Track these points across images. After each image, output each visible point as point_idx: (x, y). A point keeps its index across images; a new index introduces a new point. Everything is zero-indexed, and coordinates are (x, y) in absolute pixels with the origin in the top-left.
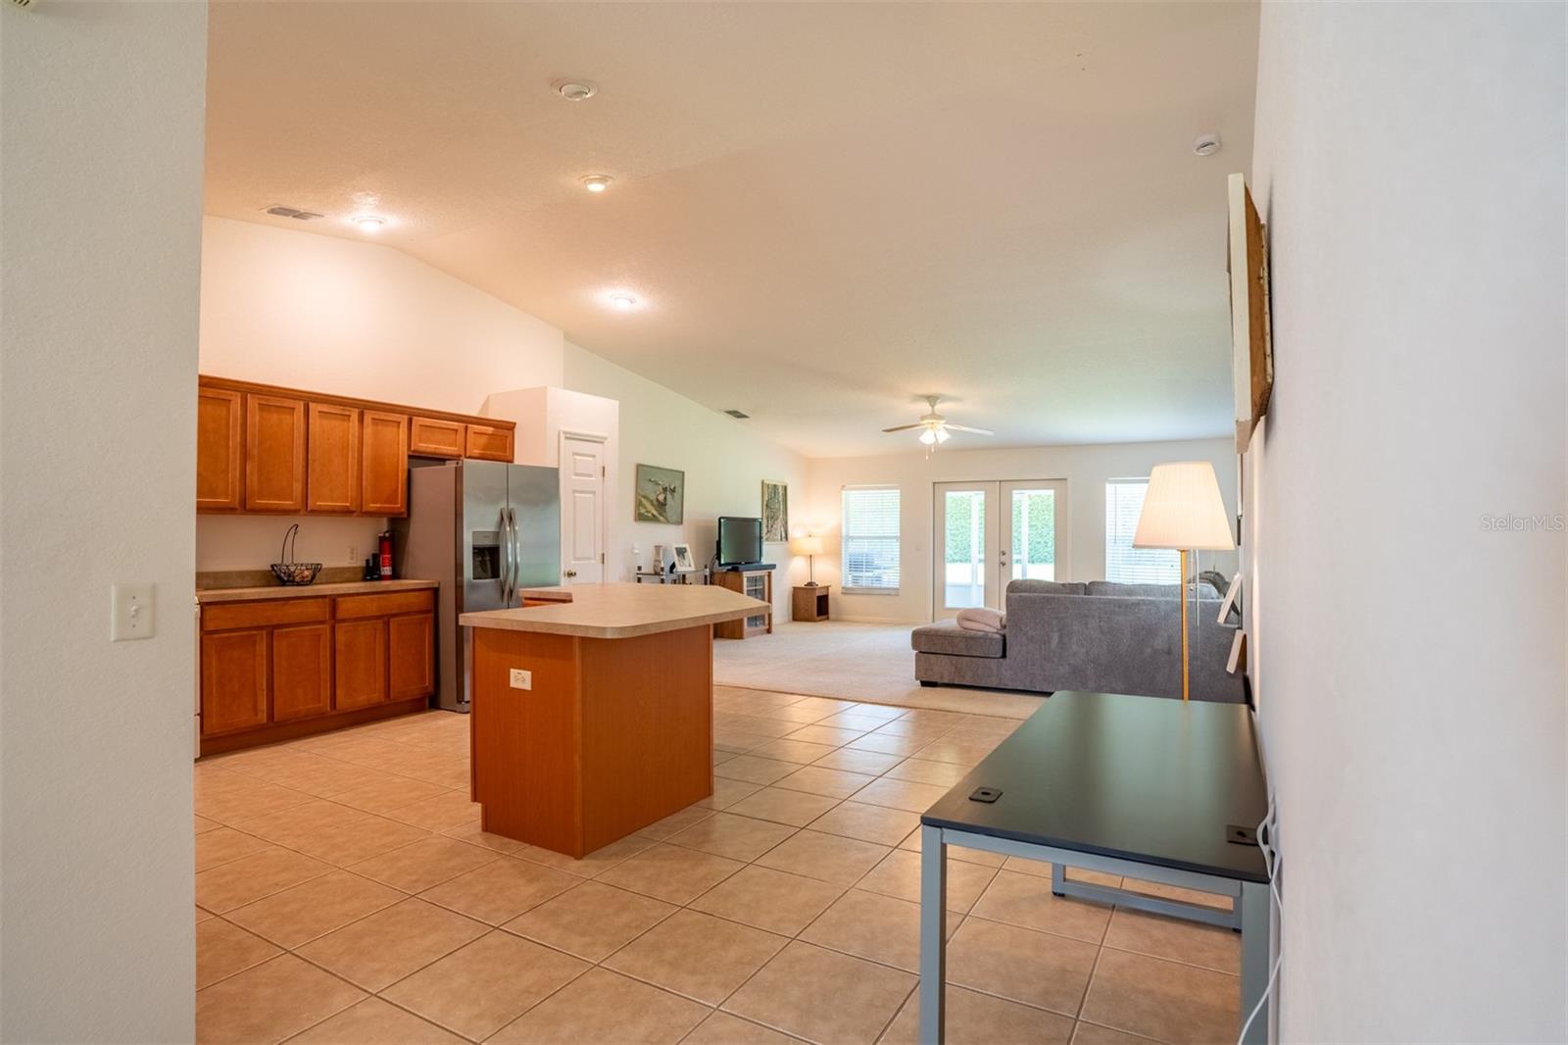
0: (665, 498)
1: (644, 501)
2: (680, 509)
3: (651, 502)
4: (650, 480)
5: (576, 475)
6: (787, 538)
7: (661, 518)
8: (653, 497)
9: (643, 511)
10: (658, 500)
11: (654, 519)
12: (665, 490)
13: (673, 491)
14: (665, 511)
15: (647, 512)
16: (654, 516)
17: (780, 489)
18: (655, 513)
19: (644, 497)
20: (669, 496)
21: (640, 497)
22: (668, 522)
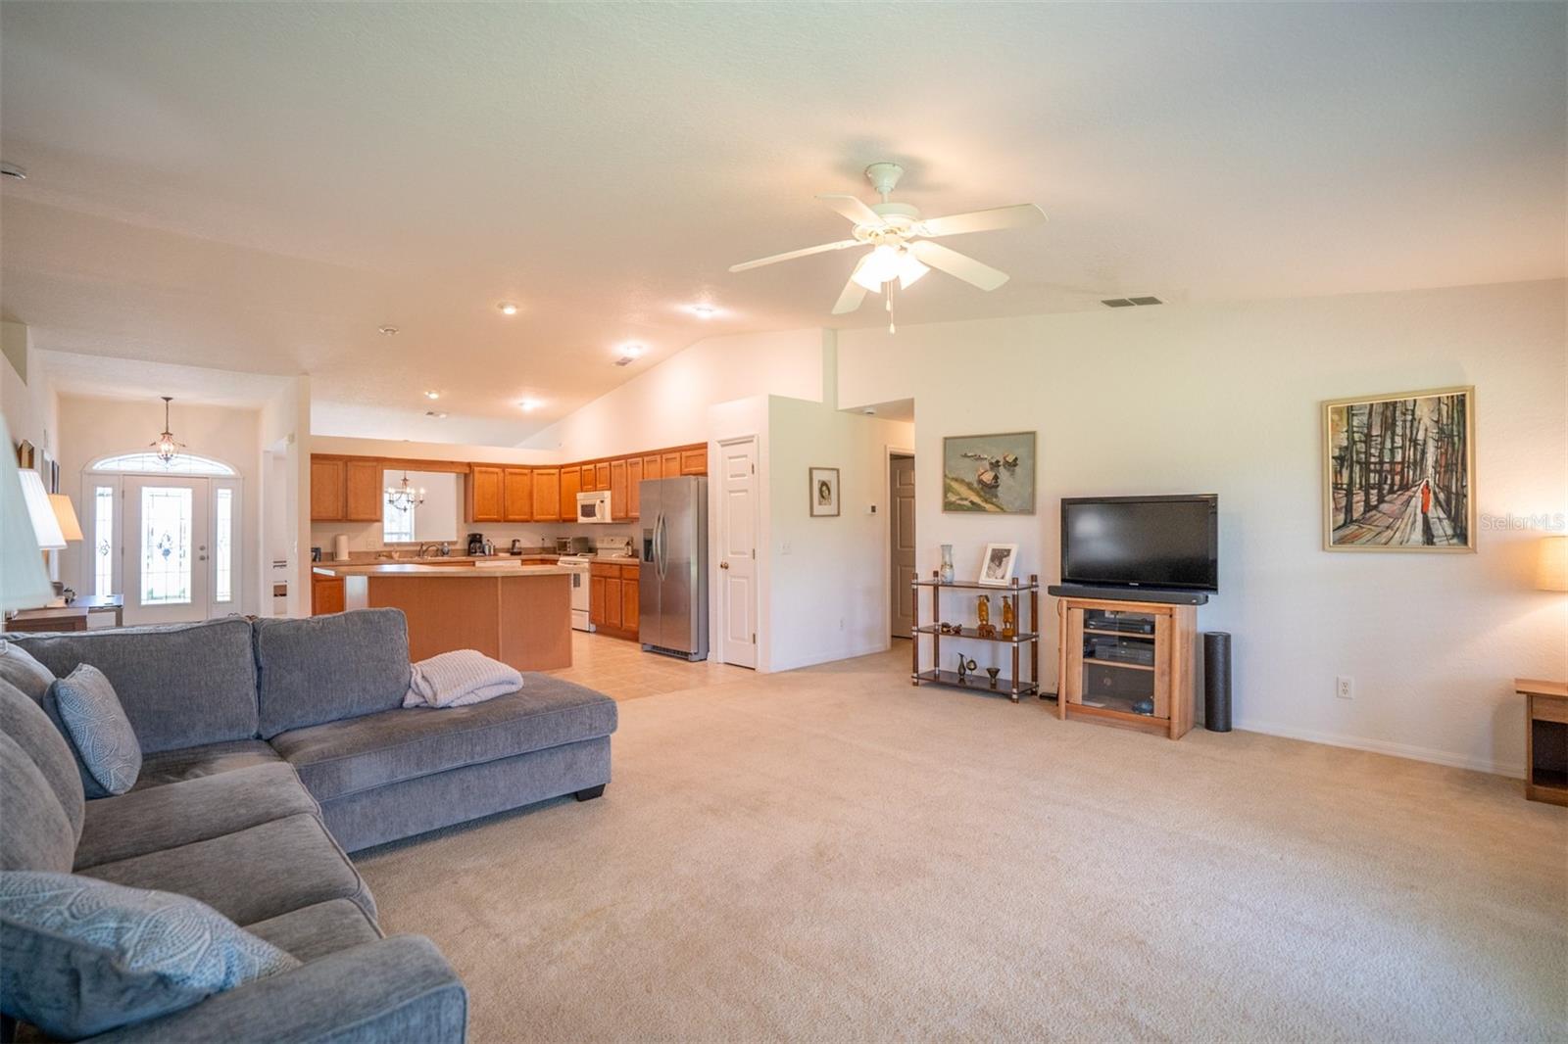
0: (996, 478)
1: (955, 485)
2: (1030, 490)
3: (969, 486)
4: (966, 456)
5: (732, 476)
6: (1461, 535)
7: (988, 506)
8: (972, 478)
9: (952, 498)
10: (980, 482)
11: (975, 508)
12: (995, 465)
13: (1012, 465)
14: (996, 496)
15: (962, 499)
16: (972, 502)
17: (1425, 415)
18: (977, 500)
19: (956, 480)
20: (1003, 473)
21: (948, 481)
22: (1003, 511)
